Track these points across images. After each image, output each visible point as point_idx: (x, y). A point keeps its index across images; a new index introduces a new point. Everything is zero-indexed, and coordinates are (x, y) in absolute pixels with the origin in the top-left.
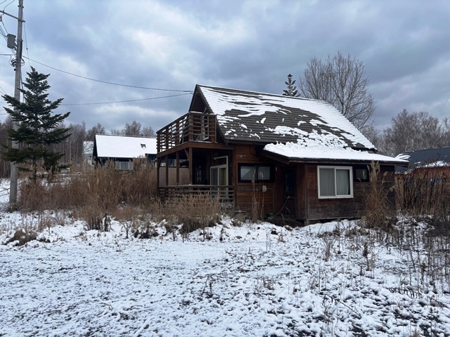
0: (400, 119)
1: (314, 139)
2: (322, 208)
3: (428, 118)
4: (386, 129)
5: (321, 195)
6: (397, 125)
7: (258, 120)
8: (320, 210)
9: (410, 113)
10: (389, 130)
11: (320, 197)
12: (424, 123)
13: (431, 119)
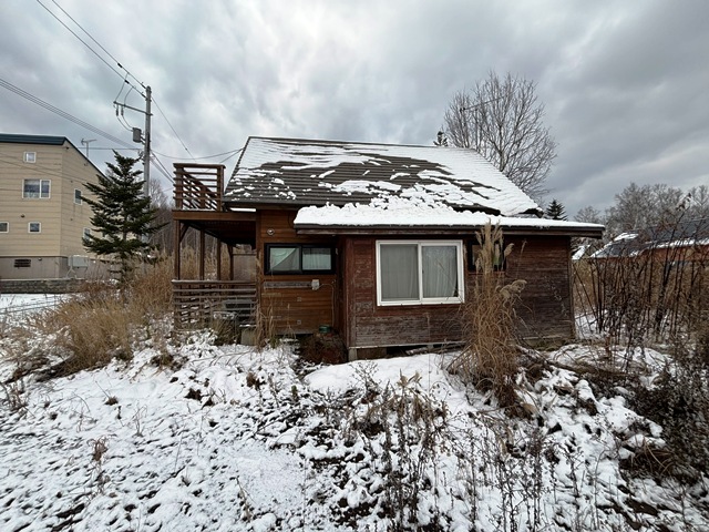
0: (627, 195)
1: (409, 198)
2: (386, 323)
3: (666, 191)
4: (609, 208)
5: (383, 298)
6: (622, 202)
7: (314, 173)
8: (383, 328)
9: (640, 186)
10: (612, 209)
11: (380, 303)
12: (660, 197)
13: (671, 191)
